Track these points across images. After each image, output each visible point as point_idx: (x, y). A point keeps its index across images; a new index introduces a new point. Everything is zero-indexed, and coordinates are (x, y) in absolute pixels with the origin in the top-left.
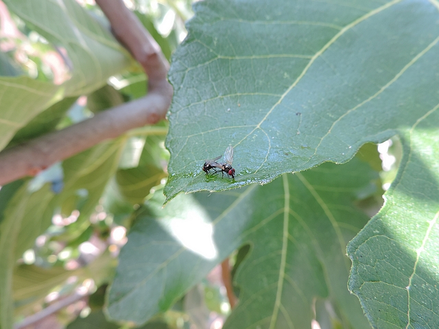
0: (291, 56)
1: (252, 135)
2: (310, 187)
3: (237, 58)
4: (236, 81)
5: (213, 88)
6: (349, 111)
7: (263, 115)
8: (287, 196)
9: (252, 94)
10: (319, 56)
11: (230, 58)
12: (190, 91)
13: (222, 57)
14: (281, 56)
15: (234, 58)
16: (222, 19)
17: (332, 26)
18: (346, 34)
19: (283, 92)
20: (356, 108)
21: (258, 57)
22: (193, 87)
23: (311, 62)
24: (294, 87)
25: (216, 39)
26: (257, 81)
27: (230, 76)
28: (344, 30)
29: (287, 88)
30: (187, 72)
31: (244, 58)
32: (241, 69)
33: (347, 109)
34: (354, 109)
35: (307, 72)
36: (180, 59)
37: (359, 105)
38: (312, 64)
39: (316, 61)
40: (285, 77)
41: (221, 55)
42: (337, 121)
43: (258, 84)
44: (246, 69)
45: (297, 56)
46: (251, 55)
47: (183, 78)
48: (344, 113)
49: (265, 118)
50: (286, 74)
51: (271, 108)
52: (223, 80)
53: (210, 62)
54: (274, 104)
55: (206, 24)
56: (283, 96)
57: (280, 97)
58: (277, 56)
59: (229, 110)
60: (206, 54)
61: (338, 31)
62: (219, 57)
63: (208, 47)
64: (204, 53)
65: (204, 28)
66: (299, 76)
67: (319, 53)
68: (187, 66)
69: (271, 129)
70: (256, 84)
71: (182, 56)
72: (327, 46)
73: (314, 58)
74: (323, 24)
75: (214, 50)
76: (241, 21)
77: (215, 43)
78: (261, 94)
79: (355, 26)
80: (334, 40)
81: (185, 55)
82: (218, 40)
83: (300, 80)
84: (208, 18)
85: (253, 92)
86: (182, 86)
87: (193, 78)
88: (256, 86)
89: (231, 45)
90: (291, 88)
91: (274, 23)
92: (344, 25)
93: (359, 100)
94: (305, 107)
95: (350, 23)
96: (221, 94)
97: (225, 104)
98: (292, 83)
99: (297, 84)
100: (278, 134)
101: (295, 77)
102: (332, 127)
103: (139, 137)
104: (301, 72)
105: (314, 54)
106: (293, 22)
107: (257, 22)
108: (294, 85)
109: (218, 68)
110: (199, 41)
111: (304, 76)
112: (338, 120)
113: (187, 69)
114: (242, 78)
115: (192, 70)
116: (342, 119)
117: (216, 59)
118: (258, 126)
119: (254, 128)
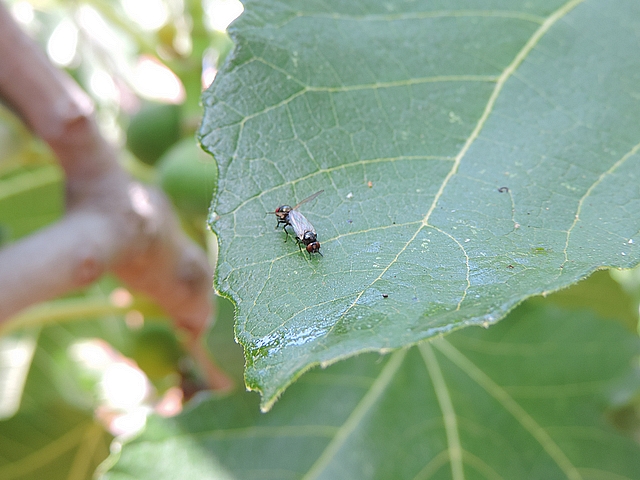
0: (454, 78)
1: (418, 241)
2: (499, 393)
3: (345, 89)
4: (352, 136)
5: (305, 154)
6: (602, 177)
7: (429, 200)
8: (450, 421)
9: (392, 160)
10: (511, 76)
11: (331, 90)
12: (256, 164)
13: (314, 89)
14: (435, 79)
15: (337, 89)
16: (300, 14)
17: (522, 16)
18: (554, 29)
19: (456, 152)
20: (612, 169)
21: (386, 85)
22: (262, 155)
23: (498, 87)
24: (475, 140)
25: (296, 53)
26: (395, 131)
27: (337, 126)
28: (548, 23)
29: (463, 142)
30: (242, 123)
31: (358, 87)
32: (358, 111)
33: (599, 172)
34: (610, 172)
35: (494, 108)
36: (225, 99)
37: (618, 164)
38: (501, 93)
39: (506, 86)
40: (452, 121)
41: (311, 85)
42: (584, 198)
43: (399, 139)
44: (368, 110)
45: (466, 78)
46: (374, 83)
47: (236, 137)
48: (593, 182)
49: (434, 206)
50: (452, 115)
51: (439, 185)
52: (324, 136)
53: (290, 99)
54: (444, 176)
55: (269, 26)
56: (458, 159)
57: (454, 162)
58: (424, 80)
59: (350, 196)
60: (280, 86)
61: (538, 25)
62: (308, 88)
63: (283, 71)
64: (276, 83)
65: (269, 33)
66: (480, 116)
67: (510, 70)
68: (240, 113)
69: (456, 225)
70: (394, 139)
71: (227, 94)
72: (522, 55)
73: (502, 79)
74: (505, 15)
75: (295, 75)
76: (336, 16)
77: (295, 60)
78: (410, 158)
79: (568, 13)
80: (532, 42)
81: (235, 91)
82: (300, 56)
83: (484, 125)
84: (271, 13)
85: (393, 156)
86: (235, 156)
87: (258, 136)
88: (396, 144)
89: (328, 64)
90: (469, 141)
91: (405, 16)
92: (547, 14)
93: (613, 153)
94: (512, 176)
95: (556, 8)
96: (325, 165)
97: (338, 186)
98: (470, 133)
99: (480, 133)
100: (475, 232)
101: (473, 118)
102: (579, 209)
103: (18, 334)
104: (483, 109)
105: (500, 71)
106: (443, 14)
107: (370, 18)
108: (475, 134)
109: (310, 112)
110: (261, 59)
111: (490, 115)
112: (587, 194)
113: (242, 118)
114: (364, 130)
115: (254, 121)
116: (594, 193)
117: (302, 93)
118: (425, 223)
119: (417, 226)
